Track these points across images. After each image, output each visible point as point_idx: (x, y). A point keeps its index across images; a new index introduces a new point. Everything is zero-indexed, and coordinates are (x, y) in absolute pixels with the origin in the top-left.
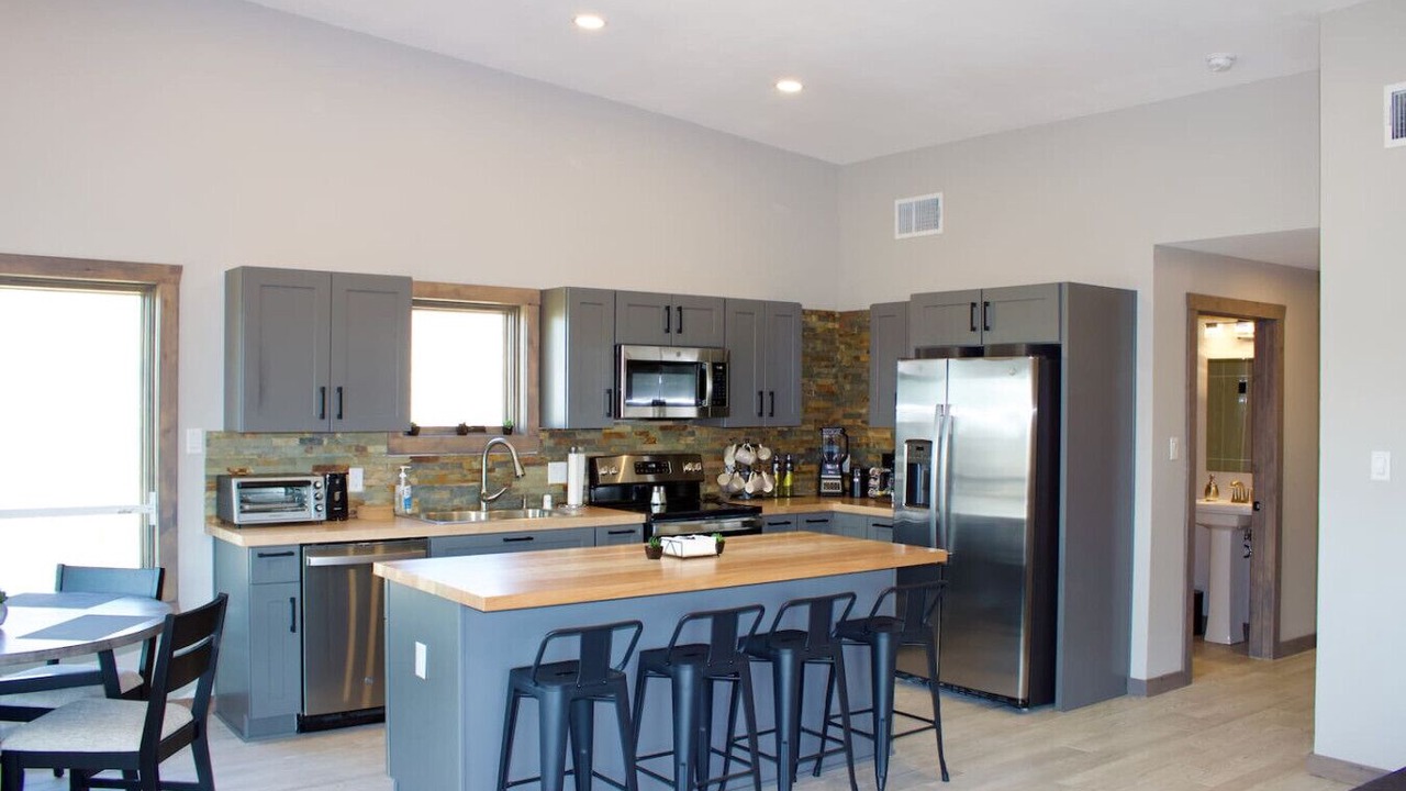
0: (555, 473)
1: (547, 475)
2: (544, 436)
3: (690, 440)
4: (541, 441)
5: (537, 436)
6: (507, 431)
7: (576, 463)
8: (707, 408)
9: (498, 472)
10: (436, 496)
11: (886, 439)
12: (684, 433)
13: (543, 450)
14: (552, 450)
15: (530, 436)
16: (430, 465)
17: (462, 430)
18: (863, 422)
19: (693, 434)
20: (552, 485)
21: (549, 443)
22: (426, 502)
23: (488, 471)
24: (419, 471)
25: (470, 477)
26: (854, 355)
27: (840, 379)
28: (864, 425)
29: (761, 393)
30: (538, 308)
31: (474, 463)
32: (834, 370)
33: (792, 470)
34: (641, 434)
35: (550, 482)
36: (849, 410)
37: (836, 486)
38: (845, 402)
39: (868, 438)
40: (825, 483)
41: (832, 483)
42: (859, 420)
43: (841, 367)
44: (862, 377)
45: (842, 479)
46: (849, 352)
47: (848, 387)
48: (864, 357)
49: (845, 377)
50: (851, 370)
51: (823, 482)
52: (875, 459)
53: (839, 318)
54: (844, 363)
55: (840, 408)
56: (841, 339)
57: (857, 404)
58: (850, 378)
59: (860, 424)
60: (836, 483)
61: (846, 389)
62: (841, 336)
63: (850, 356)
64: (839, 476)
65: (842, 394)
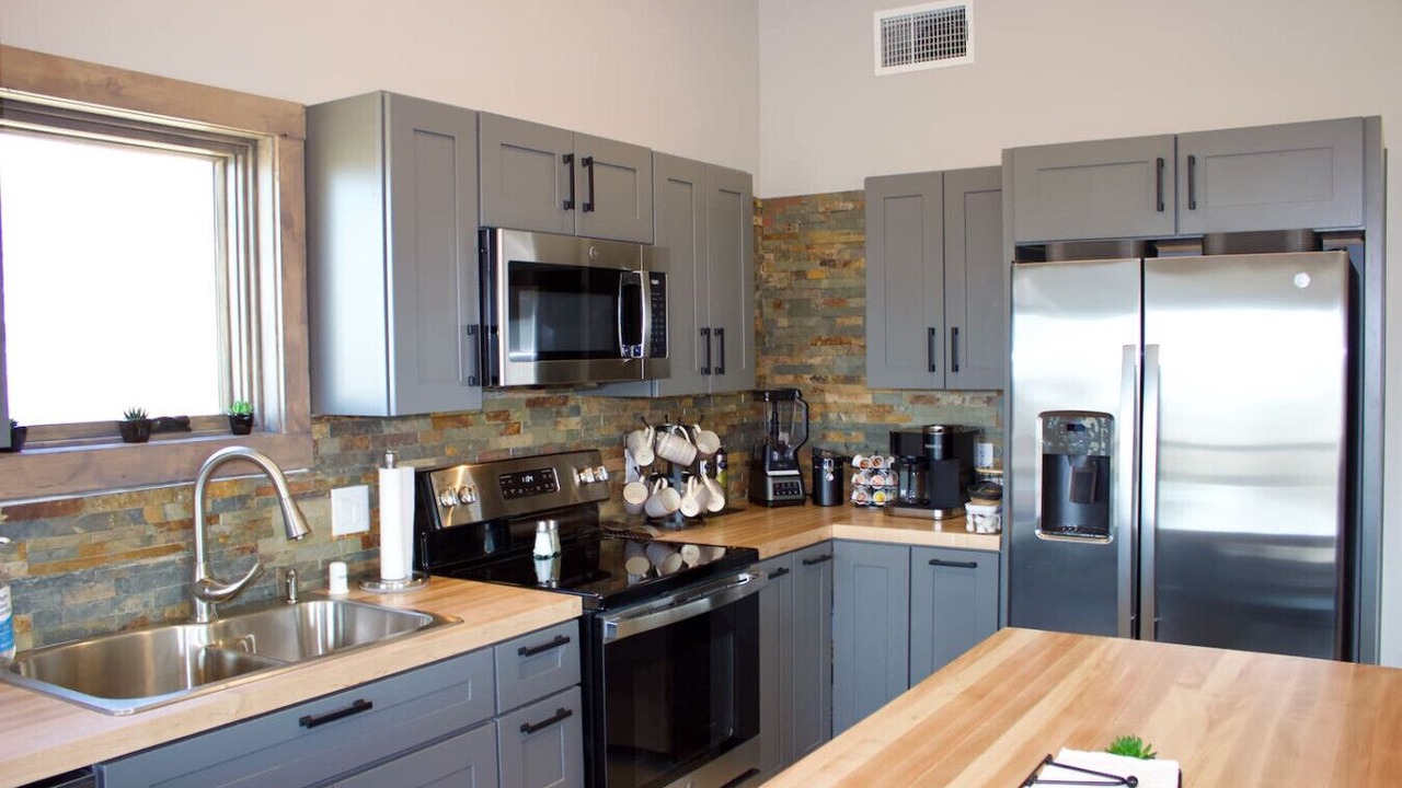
0: (346, 510)
1: (328, 515)
2: (321, 430)
3: (574, 423)
4: (316, 443)
5: (309, 432)
6: (241, 424)
7: (397, 486)
8: (640, 361)
9: (226, 523)
10: (79, 599)
11: (866, 406)
12: (565, 410)
13: (320, 462)
14: (337, 461)
15: (291, 433)
16: (57, 523)
17: (137, 429)
18: (814, 378)
19: (576, 411)
20: (341, 538)
21: (331, 447)
22: (55, 616)
23: (209, 520)
24: (29, 544)
25: (161, 541)
26: (794, 269)
27: (768, 310)
28: (816, 384)
29: (706, 332)
30: (302, 144)
31: (169, 508)
32: (758, 295)
34: (497, 416)
35: (336, 532)
36: (785, 359)
37: (792, 488)
38: (778, 347)
39: (825, 405)
40: (774, 485)
41: (786, 484)
42: (807, 377)
43: (768, 290)
44: (813, 306)
45: (801, 476)
46: (783, 264)
47: (783, 322)
48: (816, 272)
49: (778, 305)
50: (788, 294)
51: (770, 482)
52: (843, 440)
53: (762, 208)
54: (774, 282)
55: (769, 357)
56: (766, 243)
57: (802, 349)
58: (787, 306)
59: (809, 382)
60: (792, 484)
61: (779, 325)
62: (766, 238)
63: (786, 271)
64: (796, 472)
65: (771, 334)
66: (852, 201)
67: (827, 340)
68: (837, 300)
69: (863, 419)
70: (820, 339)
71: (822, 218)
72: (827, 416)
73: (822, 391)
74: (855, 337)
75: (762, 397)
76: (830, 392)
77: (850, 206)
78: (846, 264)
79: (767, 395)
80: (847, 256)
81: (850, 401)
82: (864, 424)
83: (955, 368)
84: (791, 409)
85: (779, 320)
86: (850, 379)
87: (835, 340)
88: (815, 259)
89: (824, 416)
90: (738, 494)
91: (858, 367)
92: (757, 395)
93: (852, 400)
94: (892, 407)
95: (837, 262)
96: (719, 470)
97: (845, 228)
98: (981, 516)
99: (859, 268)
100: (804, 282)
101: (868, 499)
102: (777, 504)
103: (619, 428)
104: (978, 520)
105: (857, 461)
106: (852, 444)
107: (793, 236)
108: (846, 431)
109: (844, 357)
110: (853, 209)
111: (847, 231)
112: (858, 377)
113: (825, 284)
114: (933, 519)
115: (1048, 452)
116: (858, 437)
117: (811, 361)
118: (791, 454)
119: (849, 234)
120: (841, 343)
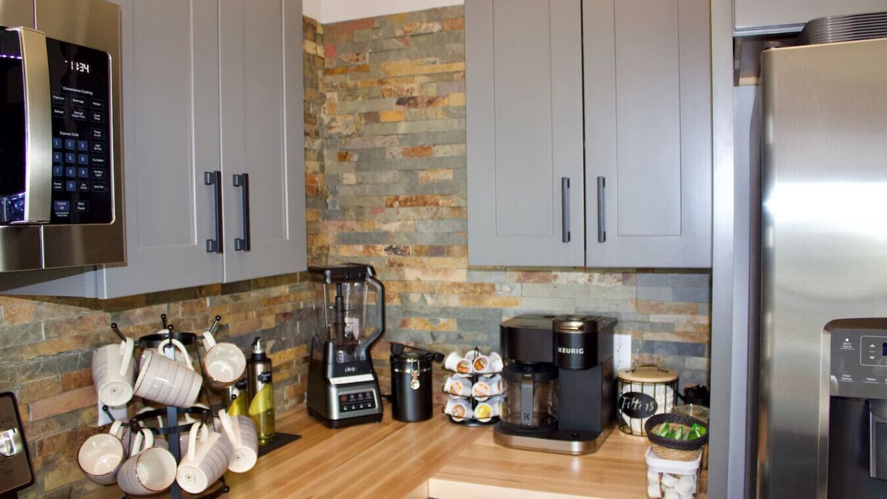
8: (32, 228)
11: (460, 285)
18: (389, 249)
26: (364, 110)
27: (331, 163)
28: (393, 257)
29: (215, 179)
32: (317, 143)
33: (269, 381)
36: (352, 225)
37: (366, 400)
38: (344, 209)
39: (405, 284)
40: (340, 397)
41: (356, 395)
42: (381, 248)
43: (331, 137)
44: (388, 157)
45: (376, 382)
46: (350, 105)
47: (350, 178)
48: (390, 112)
49: (343, 157)
50: (356, 143)
51: (334, 394)
52: (428, 329)
53: (322, 36)
54: (339, 128)
55: (333, 222)
56: (328, 78)
57: (375, 211)
58: (355, 158)
59: (384, 254)
60: (364, 394)
61: (345, 182)
62: (327, 72)
63: (353, 113)
64: (369, 377)
65: (335, 193)
66: (439, 20)
67: (406, 201)
68: (419, 150)
69: (454, 301)
70: (397, 198)
71: (401, 44)
72: (407, 298)
73: (400, 265)
74: (443, 195)
75: (321, 277)
76: (408, 266)
77: (436, 27)
78: (431, 102)
79: (328, 272)
80: (432, 91)
81: (437, 278)
82: (456, 309)
83: (602, 237)
84: (361, 290)
85: (346, 175)
86: (438, 251)
87: (416, 201)
88: (390, 95)
89: (403, 297)
90: (293, 402)
91: (449, 234)
92: (315, 273)
93: (439, 278)
94: (493, 286)
95: (419, 100)
96: (260, 385)
97: (428, 56)
98: (675, 476)
99: (448, 106)
100: (376, 126)
101: (468, 413)
102: (343, 424)
103: (82, 339)
104: (668, 481)
105: (451, 361)
106: (439, 333)
107: (363, 69)
108: (433, 316)
109: (430, 222)
110: (441, 31)
111: (432, 59)
112: (448, 247)
113: (403, 128)
114: (570, 454)
115: (837, 394)
116: (448, 325)
117: (386, 227)
118: (363, 354)
119: (434, 63)
120: (425, 204)
